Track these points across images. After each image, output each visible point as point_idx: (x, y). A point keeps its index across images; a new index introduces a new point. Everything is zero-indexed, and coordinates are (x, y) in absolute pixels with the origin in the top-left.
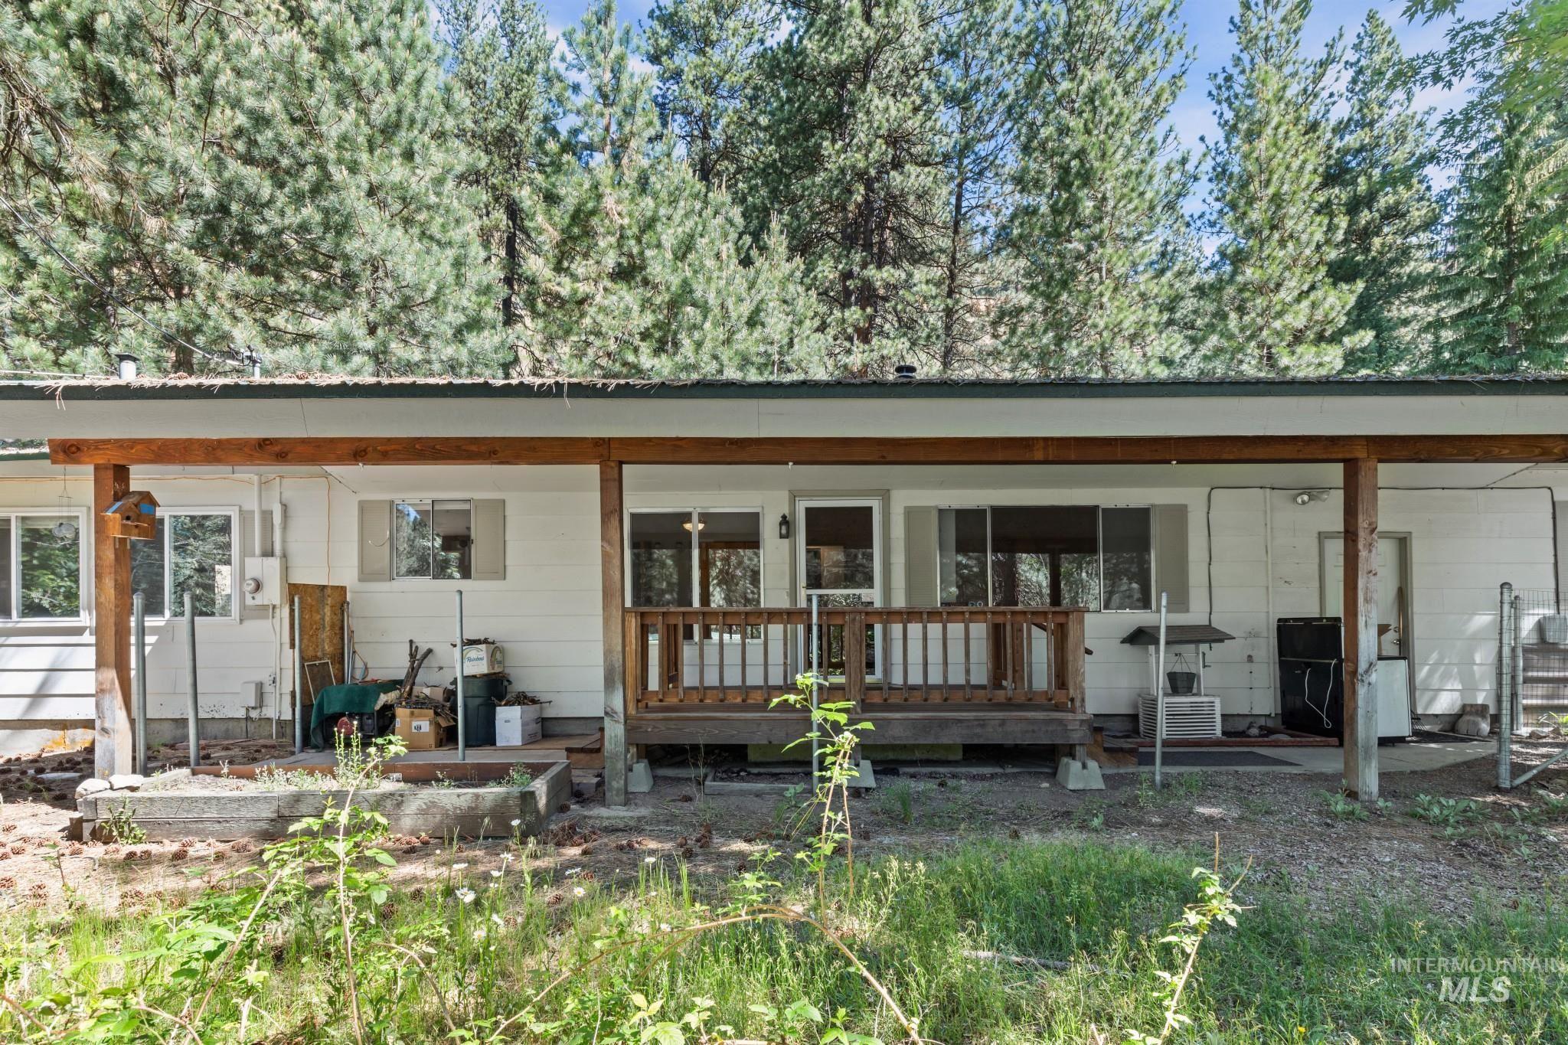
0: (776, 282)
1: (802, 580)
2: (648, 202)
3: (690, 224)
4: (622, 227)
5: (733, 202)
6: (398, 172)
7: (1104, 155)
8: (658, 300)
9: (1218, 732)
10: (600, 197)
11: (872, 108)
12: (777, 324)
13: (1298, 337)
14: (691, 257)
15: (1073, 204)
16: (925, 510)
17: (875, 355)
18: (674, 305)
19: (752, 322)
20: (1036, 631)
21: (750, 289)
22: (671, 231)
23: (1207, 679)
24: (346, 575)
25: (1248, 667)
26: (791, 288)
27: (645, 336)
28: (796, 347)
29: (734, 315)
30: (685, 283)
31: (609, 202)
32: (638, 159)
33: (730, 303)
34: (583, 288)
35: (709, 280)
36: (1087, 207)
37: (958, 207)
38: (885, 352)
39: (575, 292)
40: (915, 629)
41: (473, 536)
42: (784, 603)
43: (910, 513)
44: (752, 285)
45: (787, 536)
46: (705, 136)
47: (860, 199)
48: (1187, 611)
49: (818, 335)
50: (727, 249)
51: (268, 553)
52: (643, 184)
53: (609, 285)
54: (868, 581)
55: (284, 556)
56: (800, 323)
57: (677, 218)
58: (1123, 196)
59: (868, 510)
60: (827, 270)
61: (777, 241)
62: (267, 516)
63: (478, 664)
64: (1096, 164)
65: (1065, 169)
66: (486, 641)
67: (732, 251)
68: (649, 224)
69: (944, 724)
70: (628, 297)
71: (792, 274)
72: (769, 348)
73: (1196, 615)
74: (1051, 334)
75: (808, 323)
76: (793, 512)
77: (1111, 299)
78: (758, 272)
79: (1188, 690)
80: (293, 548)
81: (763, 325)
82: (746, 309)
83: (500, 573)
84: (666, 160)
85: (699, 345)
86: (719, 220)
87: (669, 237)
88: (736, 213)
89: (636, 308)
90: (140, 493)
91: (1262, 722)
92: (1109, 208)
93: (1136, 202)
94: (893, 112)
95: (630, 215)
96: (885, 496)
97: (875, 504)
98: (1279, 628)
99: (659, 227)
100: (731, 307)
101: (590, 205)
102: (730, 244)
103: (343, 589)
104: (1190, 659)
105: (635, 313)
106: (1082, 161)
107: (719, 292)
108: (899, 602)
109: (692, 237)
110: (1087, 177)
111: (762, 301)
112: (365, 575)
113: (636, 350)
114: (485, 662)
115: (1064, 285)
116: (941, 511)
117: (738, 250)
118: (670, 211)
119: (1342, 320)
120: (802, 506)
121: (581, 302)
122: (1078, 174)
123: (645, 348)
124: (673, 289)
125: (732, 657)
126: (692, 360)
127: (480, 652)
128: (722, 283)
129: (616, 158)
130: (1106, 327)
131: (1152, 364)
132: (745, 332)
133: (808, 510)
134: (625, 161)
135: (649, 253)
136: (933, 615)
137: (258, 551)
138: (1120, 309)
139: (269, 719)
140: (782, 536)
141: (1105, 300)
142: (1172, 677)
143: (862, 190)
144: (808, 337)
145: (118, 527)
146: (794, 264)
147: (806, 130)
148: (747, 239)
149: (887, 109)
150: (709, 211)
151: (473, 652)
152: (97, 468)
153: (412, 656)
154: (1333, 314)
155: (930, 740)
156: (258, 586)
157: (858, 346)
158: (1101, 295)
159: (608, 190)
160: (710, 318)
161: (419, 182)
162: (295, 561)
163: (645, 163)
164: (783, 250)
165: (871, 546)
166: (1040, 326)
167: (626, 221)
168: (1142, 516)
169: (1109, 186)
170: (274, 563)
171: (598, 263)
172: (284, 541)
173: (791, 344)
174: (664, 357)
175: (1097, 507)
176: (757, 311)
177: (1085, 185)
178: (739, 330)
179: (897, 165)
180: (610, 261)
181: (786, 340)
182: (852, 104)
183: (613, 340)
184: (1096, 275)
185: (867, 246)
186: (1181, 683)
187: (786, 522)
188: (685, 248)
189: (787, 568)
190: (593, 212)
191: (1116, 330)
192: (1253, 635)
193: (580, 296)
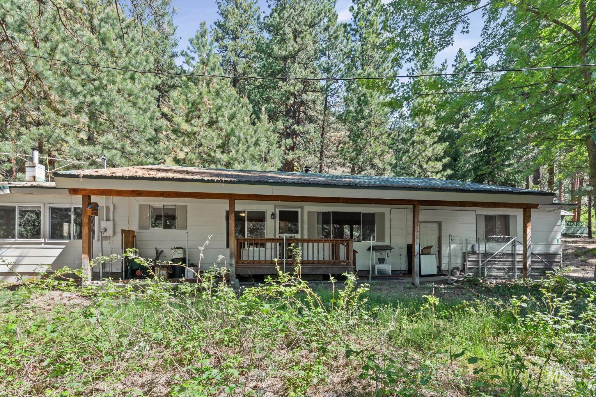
0: (264, 131)
1: (278, 232)
2: (219, 101)
3: (234, 109)
4: (210, 109)
5: (249, 103)
6: (129, 85)
7: (372, 96)
8: (223, 134)
9: (390, 274)
10: (202, 98)
11: (297, 71)
12: (264, 145)
13: (429, 159)
14: (234, 121)
15: (362, 111)
16: (314, 212)
17: (297, 156)
18: (228, 136)
19: (256, 144)
20: (341, 245)
21: (255, 133)
22: (227, 111)
23: (388, 260)
24: (134, 227)
25: (400, 257)
26: (269, 133)
27: (218, 147)
28: (271, 153)
29: (249, 142)
30: (232, 129)
31: (205, 99)
32: (215, 85)
33: (248, 137)
34: (195, 129)
35: (241, 129)
36: (366, 111)
37: (326, 105)
38: (300, 155)
39: (193, 130)
40: (310, 244)
41: (176, 216)
42: (272, 237)
43: (309, 213)
44: (256, 131)
45: (274, 219)
46: (235, 70)
47: (292, 102)
48: (384, 242)
49: (278, 149)
50: (247, 119)
51: (108, 220)
52: (217, 94)
53: (205, 128)
54: (297, 232)
55: (114, 221)
56: (272, 145)
57: (229, 106)
58: (377, 110)
59: (297, 212)
60: (280, 125)
61: (264, 116)
62: (108, 209)
63: (179, 254)
64: (369, 99)
65: (359, 99)
66: (181, 248)
67: (249, 120)
68: (219, 108)
69: (318, 268)
70: (212, 133)
71: (269, 129)
72: (261, 154)
73: (386, 243)
74: (354, 153)
75: (275, 145)
76: (275, 212)
77: (374, 143)
78: (258, 127)
79: (383, 263)
80: (117, 218)
81: (259, 145)
82: (254, 140)
83: (185, 227)
84: (226, 86)
85: (237, 151)
86: (244, 109)
87: (227, 113)
88: (250, 106)
89: (216, 138)
90: (95, 203)
91: (404, 272)
92: (373, 114)
93: (381, 113)
94: (304, 73)
95: (213, 105)
96: (302, 208)
97: (299, 210)
98: (408, 247)
99: (223, 109)
100: (249, 139)
101: (199, 100)
102: (248, 117)
103: (133, 232)
104: (383, 255)
105: (215, 140)
106: (365, 97)
107: (244, 133)
108: (306, 237)
109: (235, 113)
110: (366, 103)
111: (259, 137)
112: (141, 227)
113: (215, 152)
114: (182, 254)
115: (359, 137)
116: (318, 213)
117: (251, 119)
118: (227, 104)
119: (442, 154)
120: (278, 210)
121: (194, 134)
122: (363, 101)
123: (218, 151)
124: (228, 131)
125: (257, 254)
126: (235, 157)
127: (181, 251)
128: (245, 130)
129: (208, 84)
130: (372, 152)
131: (386, 165)
132: (253, 148)
133: (280, 211)
134: (211, 85)
135: (220, 118)
136: (315, 241)
137: (105, 219)
138: (376, 147)
139: (108, 272)
140: (272, 219)
141: (372, 143)
142: (379, 259)
143: (293, 99)
144: (274, 150)
145: (91, 212)
146: (270, 126)
147: (273, 74)
148: (254, 116)
149: (302, 72)
150: (241, 105)
151: (178, 251)
152: (83, 196)
153: (157, 253)
154: (439, 152)
155: (314, 273)
156: (106, 230)
157: (291, 152)
158: (370, 142)
159: (205, 96)
160: (241, 142)
161: (136, 88)
162: (117, 222)
163: (218, 87)
164: (266, 120)
165: (298, 222)
166: (351, 150)
167: (211, 107)
168: (372, 215)
169: (373, 106)
170: (110, 223)
171: (202, 121)
172: (113, 216)
173: (269, 152)
174: (225, 155)
175: (360, 213)
176: (257, 140)
177: (365, 105)
178: (251, 147)
179: (305, 91)
180: (206, 121)
181: (267, 151)
182: (289, 68)
183: (206, 148)
184: (369, 135)
185: (294, 117)
186: (381, 261)
187: (273, 214)
188: (232, 117)
189: (273, 228)
190: (199, 103)
191: (375, 153)
192: (401, 248)
193: (194, 131)
